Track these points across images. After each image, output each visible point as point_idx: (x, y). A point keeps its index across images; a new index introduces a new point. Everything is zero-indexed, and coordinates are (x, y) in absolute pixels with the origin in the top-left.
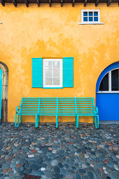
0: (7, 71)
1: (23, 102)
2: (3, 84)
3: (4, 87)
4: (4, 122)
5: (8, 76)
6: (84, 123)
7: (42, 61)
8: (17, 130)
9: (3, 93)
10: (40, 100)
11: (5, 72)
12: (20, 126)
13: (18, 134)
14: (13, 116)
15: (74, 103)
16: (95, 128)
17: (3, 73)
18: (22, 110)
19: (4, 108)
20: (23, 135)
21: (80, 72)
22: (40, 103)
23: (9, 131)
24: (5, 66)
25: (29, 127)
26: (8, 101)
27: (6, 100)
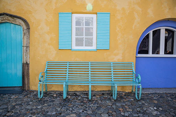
0: (28, 29)
1: (48, 66)
2: (23, 44)
3: (25, 48)
4: (25, 90)
5: (29, 35)
6: (121, 92)
7: (72, 17)
8: (41, 101)
9: (24, 56)
10: (69, 65)
11: (26, 29)
12: (44, 96)
13: (42, 108)
14: (36, 83)
15: (111, 69)
16: (135, 99)
17: (23, 31)
18: (47, 76)
19: (26, 73)
20: (48, 110)
21: (118, 31)
22: (69, 69)
23: (31, 103)
24: (26, 22)
25: (56, 97)
26: (30, 65)
27: (28, 64)
